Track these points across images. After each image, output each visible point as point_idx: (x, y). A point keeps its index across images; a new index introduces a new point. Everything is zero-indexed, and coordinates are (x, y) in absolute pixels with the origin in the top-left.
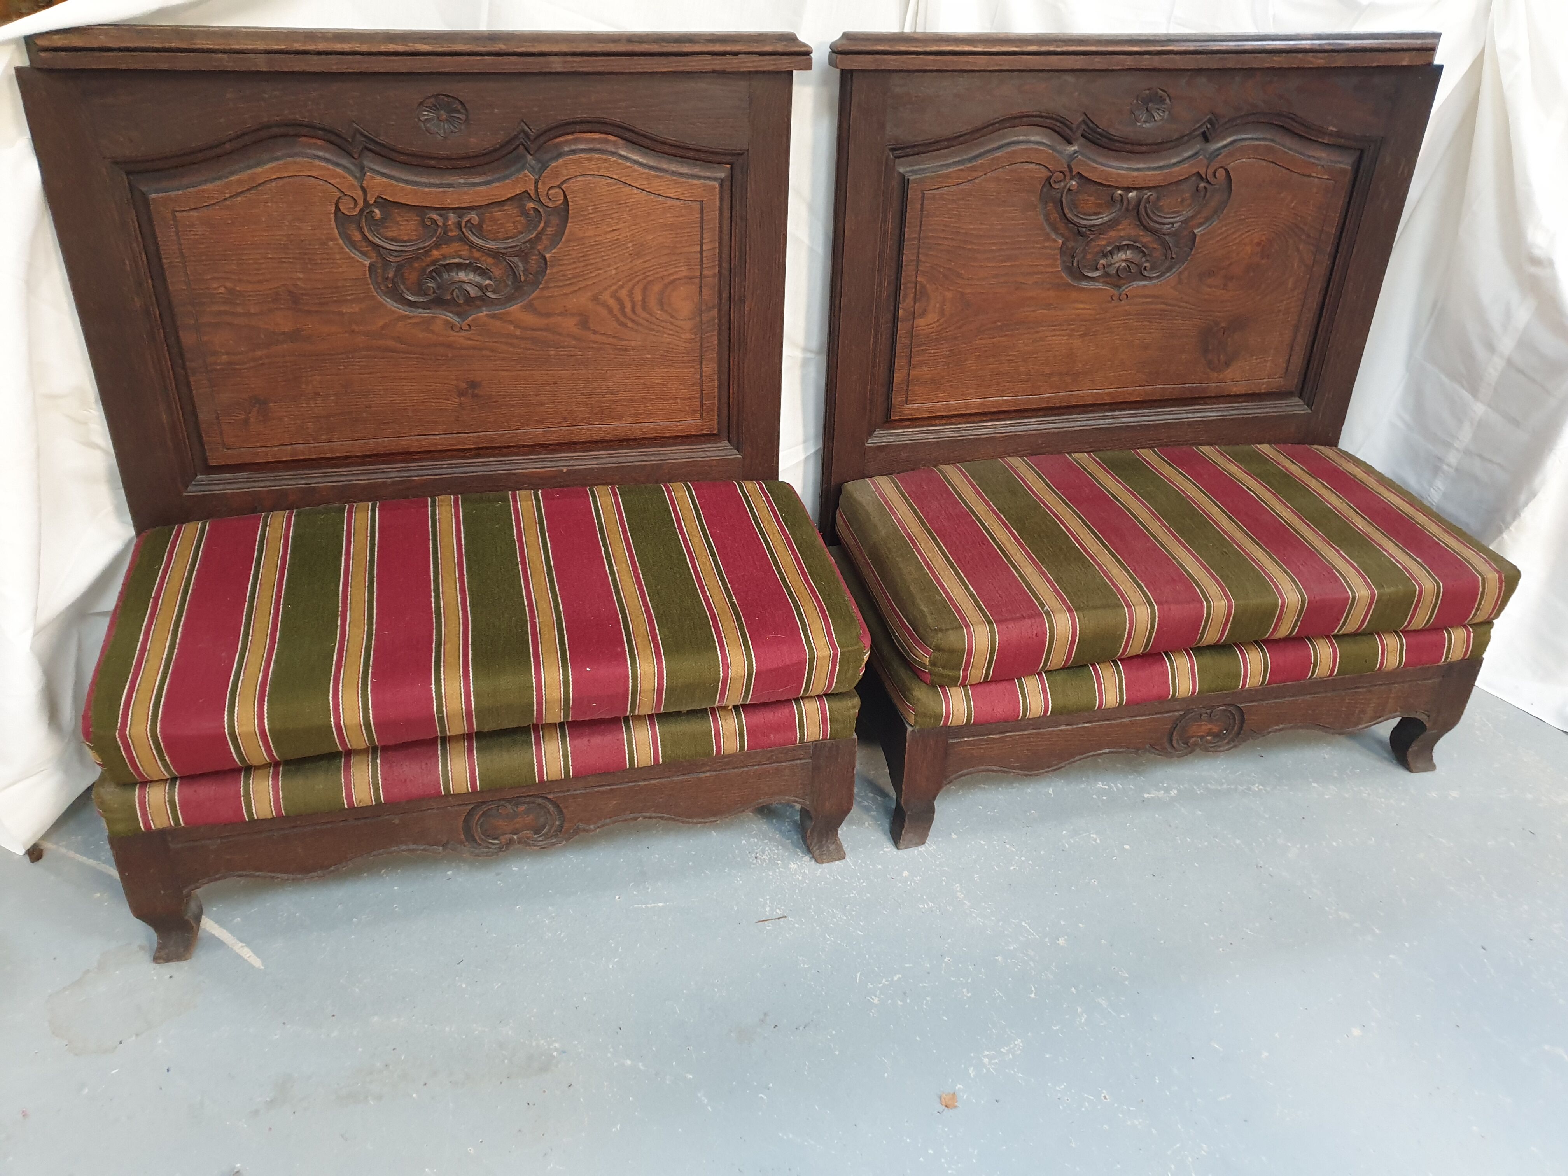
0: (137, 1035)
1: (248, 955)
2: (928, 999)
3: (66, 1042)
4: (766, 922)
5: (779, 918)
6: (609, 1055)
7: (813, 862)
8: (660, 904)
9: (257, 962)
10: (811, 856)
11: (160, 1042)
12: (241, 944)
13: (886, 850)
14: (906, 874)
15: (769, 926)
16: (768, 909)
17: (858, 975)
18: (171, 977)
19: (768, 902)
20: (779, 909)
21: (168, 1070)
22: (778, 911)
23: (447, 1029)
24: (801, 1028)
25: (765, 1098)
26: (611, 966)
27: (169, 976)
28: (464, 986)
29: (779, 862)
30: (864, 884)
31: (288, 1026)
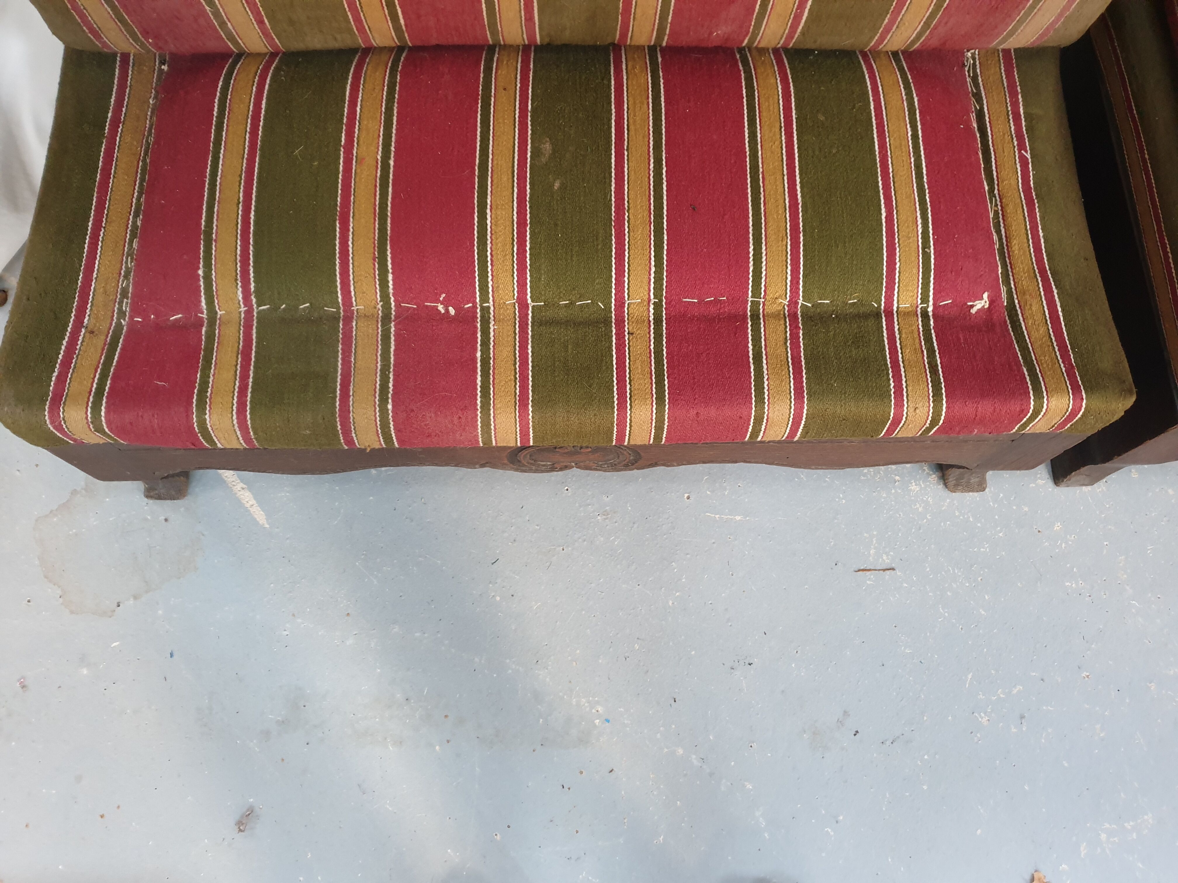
0: (135, 598)
1: (251, 503)
2: (1050, 730)
3: (59, 592)
4: (868, 573)
5: (884, 570)
6: (659, 736)
7: (941, 486)
8: (738, 518)
9: (260, 515)
10: (941, 474)
11: (160, 612)
12: (242, 485)
13: (1040, 482)
14: (1057, 527)
15: (870, 579)
16: (872, 552)
17: (970, 676)
18: (166, 520)
19: (874, 540)
20: (887, 554)
21: (172, 655)
22: (885, 557)
23: (477, 660)
24: (888, 743)
25: (832, 833)
26: (670, 603)
27: (163, 518)
28: (498, 598)
29: (897, 478)
30: (1001, 535)
31: (299, 620)
